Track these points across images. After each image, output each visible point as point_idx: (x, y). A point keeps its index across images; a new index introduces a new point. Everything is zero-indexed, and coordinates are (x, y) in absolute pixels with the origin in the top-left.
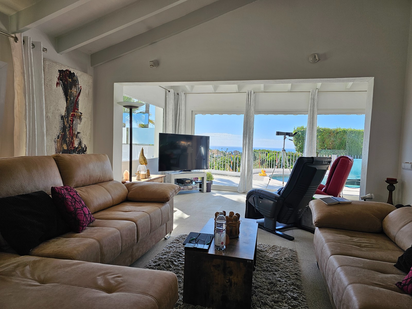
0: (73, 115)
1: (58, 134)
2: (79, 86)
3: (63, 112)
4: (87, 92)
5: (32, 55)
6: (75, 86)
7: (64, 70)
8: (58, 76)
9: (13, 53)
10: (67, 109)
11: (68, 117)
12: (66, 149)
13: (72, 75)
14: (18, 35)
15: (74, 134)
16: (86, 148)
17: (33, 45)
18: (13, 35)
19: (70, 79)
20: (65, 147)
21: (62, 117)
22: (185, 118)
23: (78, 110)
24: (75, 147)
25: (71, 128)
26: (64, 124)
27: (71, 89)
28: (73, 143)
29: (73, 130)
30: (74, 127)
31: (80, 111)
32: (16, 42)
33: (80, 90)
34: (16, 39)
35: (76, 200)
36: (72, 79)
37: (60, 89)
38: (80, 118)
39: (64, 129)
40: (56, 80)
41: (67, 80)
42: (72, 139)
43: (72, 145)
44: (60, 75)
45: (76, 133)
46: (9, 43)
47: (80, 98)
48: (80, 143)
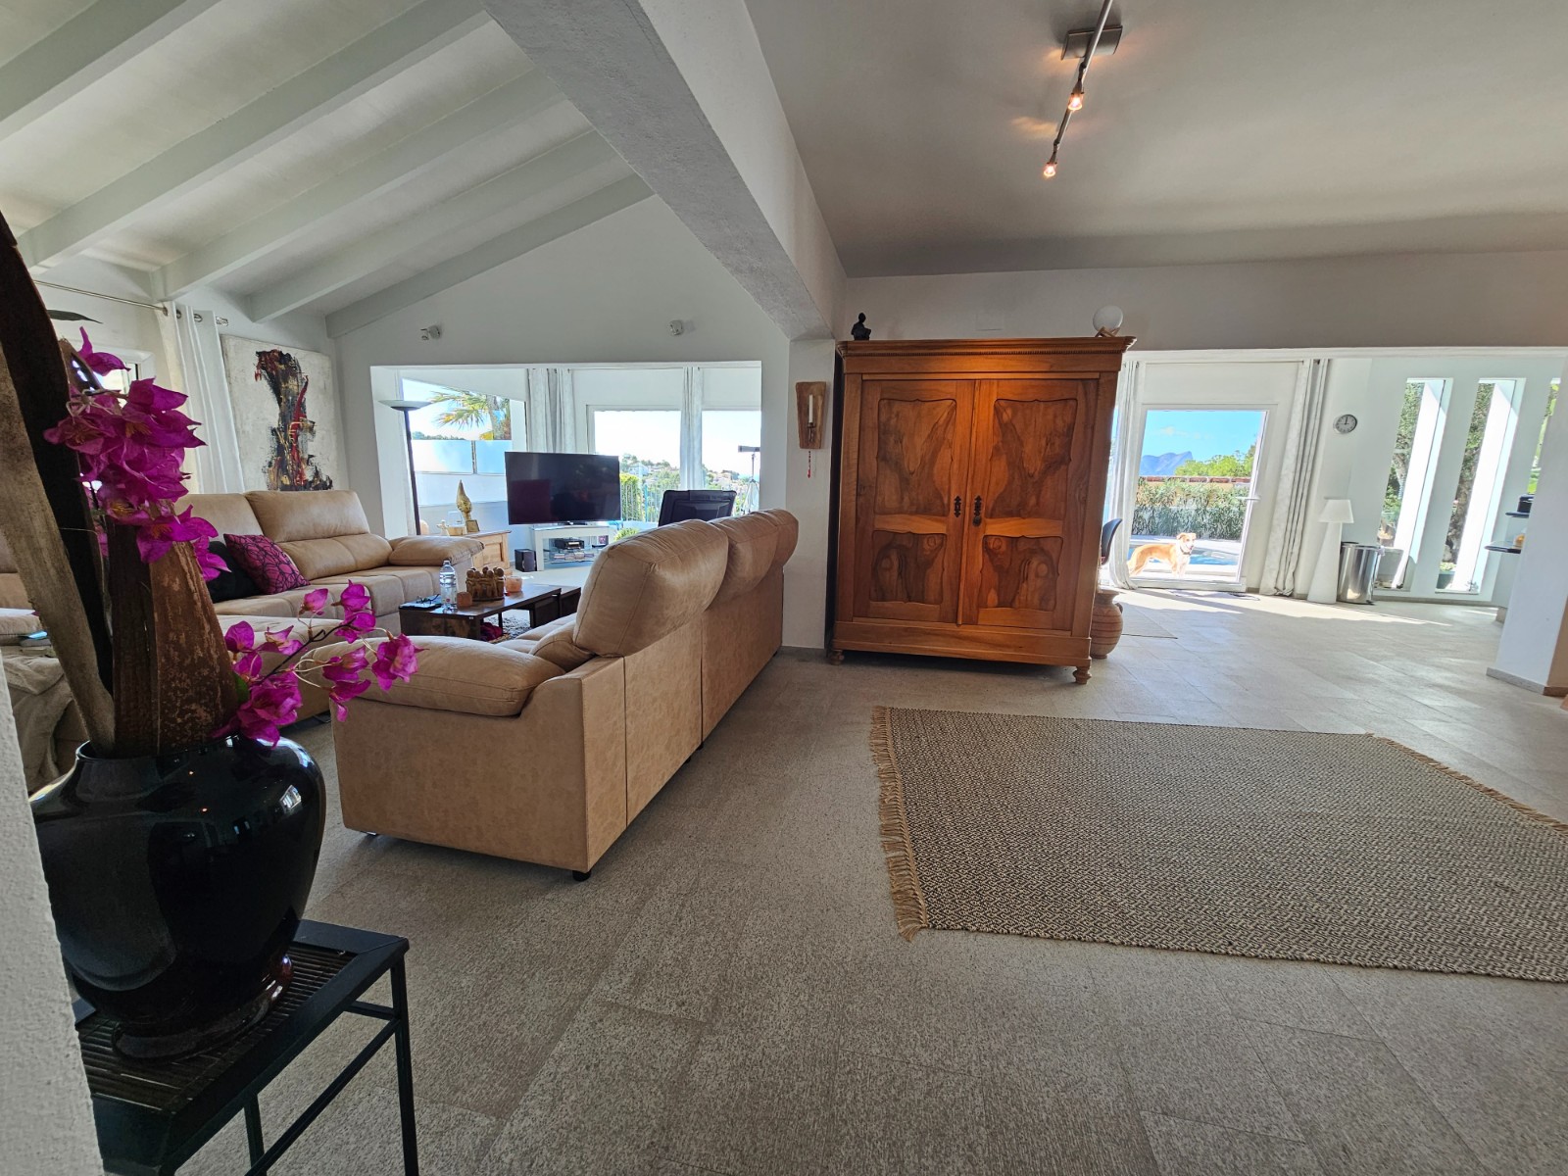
0: (297, 427)
1: (269, 459)
2: (303, 376)
3: (275, 422)
4: (321, 384)
5: (197, 334)
6: (295, 376)
7: (268, 350)
8: (256, 362)
9: (163, 333)
10: (283, 417)
11: (285, 431)
12: (288, 483)
13: (284, 358)
14: (167, 304)
15: (302, 459)
16: (331, 482)
17: (197, 316)
18: (160, 305)
19: (281, 364)
20: (286, 481)
21: (274, 431)
22: (572, 419)
23: (305, 417)
24: (306, 481)
25: (294, 448)
26: (278, 442)
27: (286, 382)
28: (301, 475)
29: (298, 452)
30: (300, 447)
31: (309, 417)
32: (167, 315)
33: (307, 383)
34: (165, 310)
35: (267, 553)
36: (285, 364)
37: (264, 385)
38: (311, 429)
39: (280, 450)
40: (254, 370)
41: (275, 368)
42: (299, 466)
43: (301, 478)
44: (260, 360)
45: (306, 457)
46: (155, 318)
47: (307, 396)
48: (317, 474)
